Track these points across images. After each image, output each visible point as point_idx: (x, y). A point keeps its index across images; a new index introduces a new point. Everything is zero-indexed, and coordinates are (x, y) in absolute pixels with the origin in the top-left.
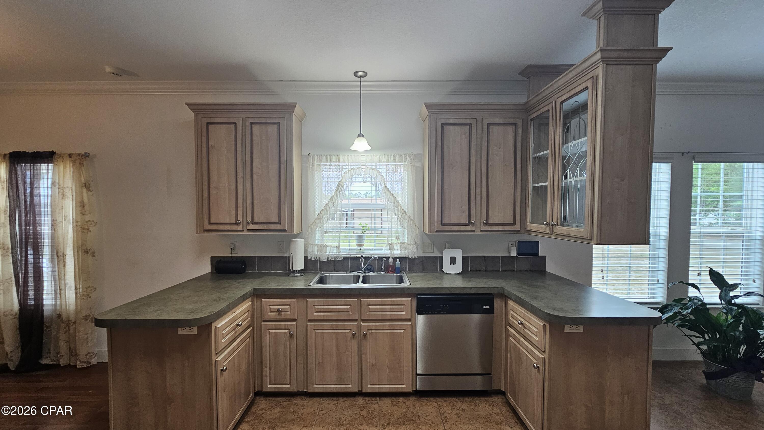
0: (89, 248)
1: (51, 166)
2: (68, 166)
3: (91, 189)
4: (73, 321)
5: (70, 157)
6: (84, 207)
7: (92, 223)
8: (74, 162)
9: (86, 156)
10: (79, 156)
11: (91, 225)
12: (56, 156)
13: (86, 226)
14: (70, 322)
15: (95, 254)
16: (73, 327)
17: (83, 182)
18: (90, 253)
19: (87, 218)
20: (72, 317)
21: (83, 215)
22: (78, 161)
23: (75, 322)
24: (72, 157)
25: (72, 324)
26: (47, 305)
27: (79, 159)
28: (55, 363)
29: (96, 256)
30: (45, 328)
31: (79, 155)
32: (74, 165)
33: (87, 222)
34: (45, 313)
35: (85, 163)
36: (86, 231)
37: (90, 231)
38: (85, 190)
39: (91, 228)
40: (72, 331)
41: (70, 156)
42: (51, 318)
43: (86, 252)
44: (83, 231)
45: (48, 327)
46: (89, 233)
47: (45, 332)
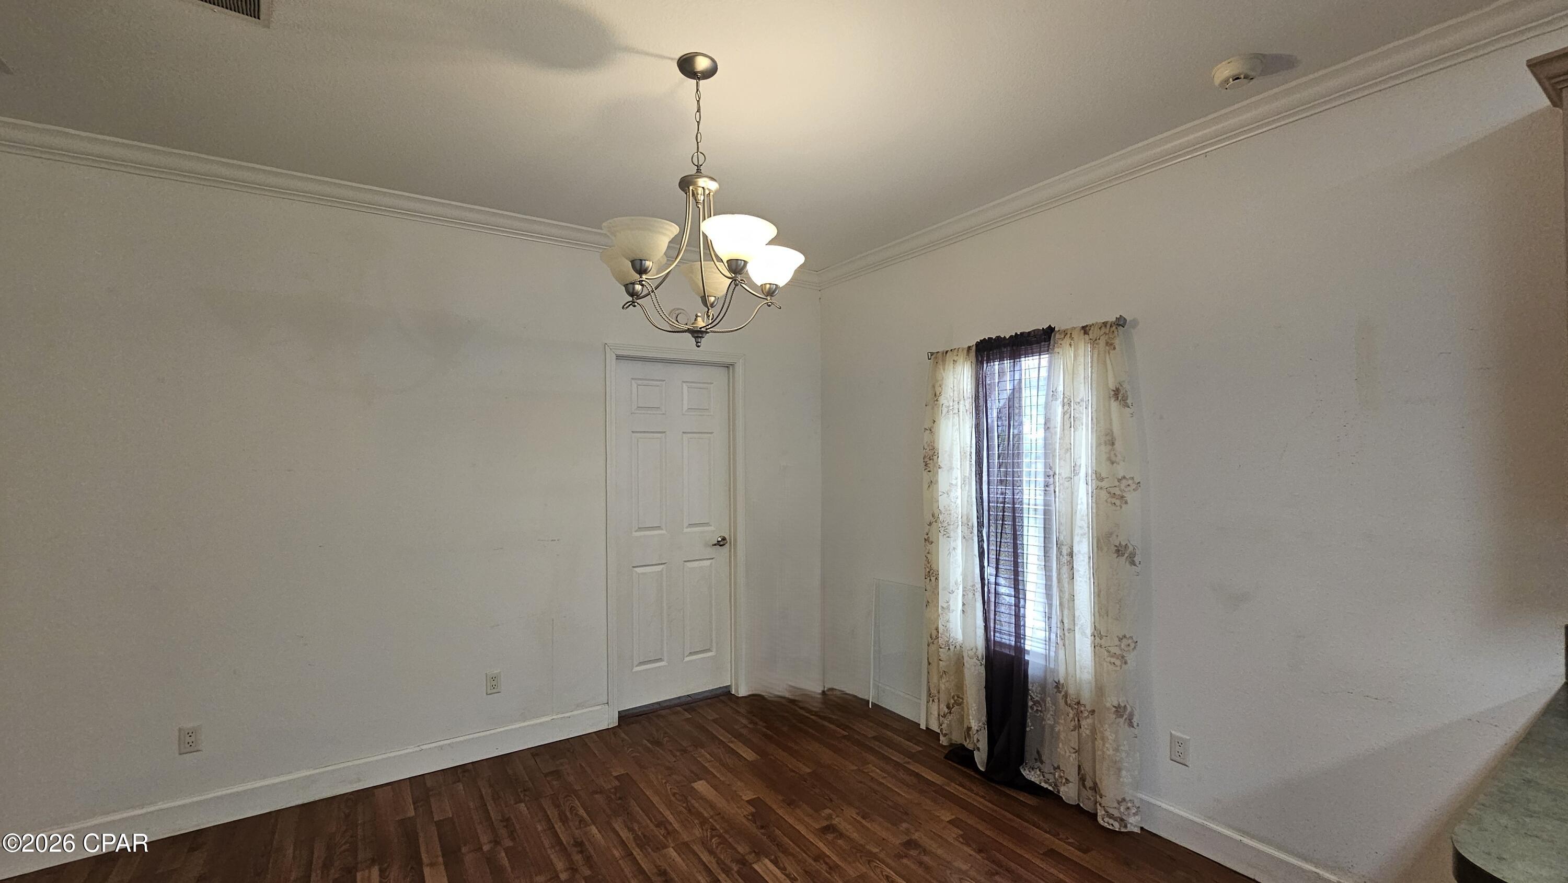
0: (1123, 544)
1: (1045, 358)
2: (1081, 352)
3: (1129, 402)
4: (1089, 708)
5: (1086, 333)
6: (1113, 444)
7: (1130, 482)
8: (1094, 342)
9: (1120, 322)
10: (1106, 326)
11: (1129, 488)
12: (1057, 336)
13: (1118, 489)
14: (1082, 709)
15: (1137, 559)
16: (1089, 721)
17: (1112, 386)
18: (1126, 555)
19: (1121, 471)
20: (1087, 697)
21: (1113, 463)
22: (1102, 342)
23: (1093, 712)
24: (1091, 332)
25: (1086, 714)
26: (1036, 654)
27: (1105, 333)
28: (1050, 788)
29: (1137, 563)
30: (1030, 703)
31: (1105, 324)
32: (1093, 349)
33: (1119, 480)
34: (1031, 671)
35: (1117, 342)
36: (1118, 502)
37: (1126, 503)
38: (1114, 405)
39: (1129, 497)
40: (1086, 731)
41: (1085, 330)
42: (1043, 686)
43: (1119, 551)
44: (1114, 500)
45: (1036, 703)
46: (1124, 506)
47: (1030, 710)
